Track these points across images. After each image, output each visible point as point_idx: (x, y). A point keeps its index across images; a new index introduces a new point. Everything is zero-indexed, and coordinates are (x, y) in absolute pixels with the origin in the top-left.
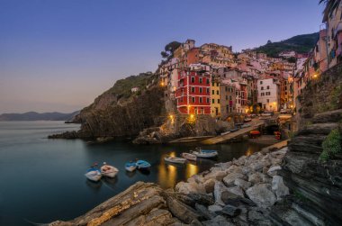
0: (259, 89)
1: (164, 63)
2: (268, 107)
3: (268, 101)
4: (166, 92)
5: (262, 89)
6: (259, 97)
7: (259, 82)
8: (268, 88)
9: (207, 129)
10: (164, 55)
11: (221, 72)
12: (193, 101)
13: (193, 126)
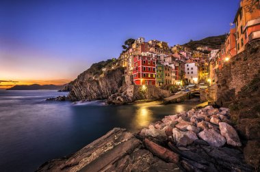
0: (186, 70)
1: (124, 52)
2: (192, 82)
3: (192, 77)
4: (125, 71)
5: (188, 69)
6: (186, 74)
7: (186, 65)
8: (192, 69)
9: (153, 95)
10: (124, 47)
11: (162, 58)
12: (144, 76)
13: (144, 93)
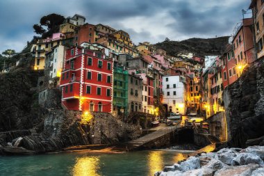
0: (164, 87)
1: (37, 39)
2: (174, 110)
3: (174, 102)
4: (40, 79)
5: (168, 87)
6: (165, 96)
7: (164, 78)
8: (175, 86)
9: (106, 133)
10: (38, 29)
11: (123, 60)
12: (88, 91)
